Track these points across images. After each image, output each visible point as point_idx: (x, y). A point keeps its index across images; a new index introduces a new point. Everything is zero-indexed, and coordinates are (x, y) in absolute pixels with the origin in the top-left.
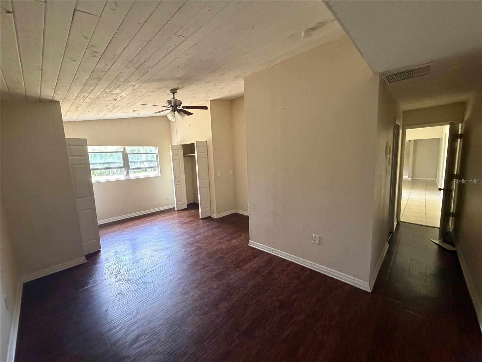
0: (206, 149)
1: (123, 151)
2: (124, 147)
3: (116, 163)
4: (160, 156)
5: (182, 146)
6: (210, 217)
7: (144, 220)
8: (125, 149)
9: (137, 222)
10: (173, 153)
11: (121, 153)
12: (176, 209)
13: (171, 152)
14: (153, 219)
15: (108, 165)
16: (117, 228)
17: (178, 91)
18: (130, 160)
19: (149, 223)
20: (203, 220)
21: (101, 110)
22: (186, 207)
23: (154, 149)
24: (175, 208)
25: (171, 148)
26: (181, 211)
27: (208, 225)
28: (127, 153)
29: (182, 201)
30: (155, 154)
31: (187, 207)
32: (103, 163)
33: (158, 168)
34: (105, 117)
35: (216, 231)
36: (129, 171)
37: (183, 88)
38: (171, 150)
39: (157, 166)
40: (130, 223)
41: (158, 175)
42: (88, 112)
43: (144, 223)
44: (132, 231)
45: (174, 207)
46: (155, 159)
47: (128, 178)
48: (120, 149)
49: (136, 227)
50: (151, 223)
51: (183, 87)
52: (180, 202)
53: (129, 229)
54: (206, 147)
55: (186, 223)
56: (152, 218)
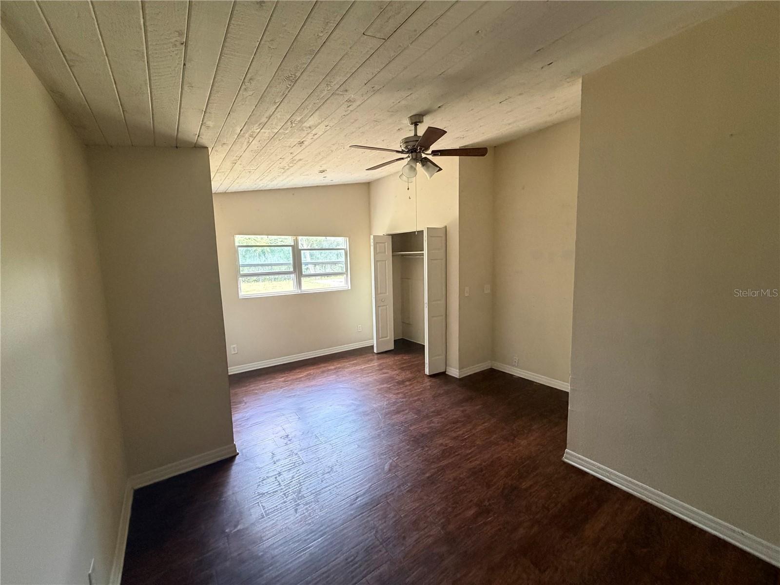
0: (444, 242)
1: (293, 244)
2: (296, 238)
3: (282, 264)
4: (351, 254)
5: (391, 236)
6: (444, 374)
7: (323, 367)
8: (296, 241)
9: (312, 371)
10: (377, 250)
11: (291, 248)
12: (375, 351)
13: (372, 248)
14: (339, 368)
15: (270, 267)
16: (280, 379)
17: (424, 117)
18: (303, 260)
19: (334, 376)
20: (434, 380)
21: (269, 170)
22: (391, 346)
23: (341, 242)
24: (373, 347)
25: (372, 241)
26: (385, 355)
27: (447, 393)
28: (300, 248)
29: (386, 337)
30: (343, 251)
31: (392, 348)
32: (262, 265)
33: (347, 275)
34: (273, 183)
35: (469, 408)
36: (302, 278)
37: (440, 109)
38: (372, 244)
39: (345, 271)
40: (301, 372)
41: (346, 288)
42: (248, 173)
43: (325, 375)
44: (307, 389)
45: (372, 345)
46: (343, 259)
47: (299, 292)
48: (289, 240)
49: (313, 383)
50: (338, 376)
51: (439, 107)
52: (382, 338)
53: (301, 385)
54: (444, 238)
55: (403, 382)
56: (337, 365)
